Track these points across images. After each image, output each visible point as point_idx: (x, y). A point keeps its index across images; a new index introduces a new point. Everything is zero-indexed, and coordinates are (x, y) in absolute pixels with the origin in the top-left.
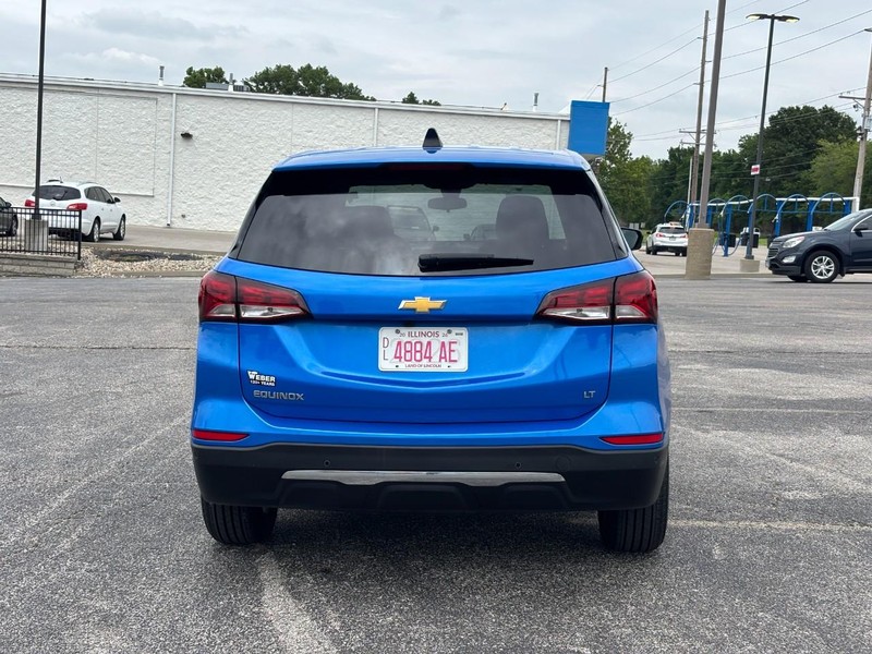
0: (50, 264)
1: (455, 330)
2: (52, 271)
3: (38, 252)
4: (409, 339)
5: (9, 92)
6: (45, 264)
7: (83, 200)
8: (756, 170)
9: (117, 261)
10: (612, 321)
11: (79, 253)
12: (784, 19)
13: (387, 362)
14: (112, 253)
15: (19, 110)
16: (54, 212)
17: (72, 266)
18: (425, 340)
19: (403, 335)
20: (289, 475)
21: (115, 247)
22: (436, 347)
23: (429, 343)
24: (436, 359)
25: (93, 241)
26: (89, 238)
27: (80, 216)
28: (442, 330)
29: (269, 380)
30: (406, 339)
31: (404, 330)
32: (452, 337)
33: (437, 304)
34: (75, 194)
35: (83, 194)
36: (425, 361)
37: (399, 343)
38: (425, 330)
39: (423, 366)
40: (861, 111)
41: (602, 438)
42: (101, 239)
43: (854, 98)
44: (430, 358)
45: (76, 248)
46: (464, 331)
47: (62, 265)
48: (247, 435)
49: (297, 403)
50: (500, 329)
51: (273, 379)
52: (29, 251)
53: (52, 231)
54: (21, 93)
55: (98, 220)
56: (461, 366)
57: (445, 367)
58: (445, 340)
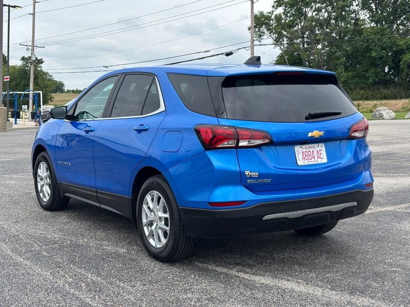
1: (321, 145)
4: (306, 150)
8: (8, 78)
12: (14, 7)
13: (301, 162)
18: (311, 150)
19: (303, 148)
20: (266, 218)
22: (315, 152)
23: (313, 151)
24: (316, 158)
28: (316, 145)
29: (255, 174)
30: (304, 150)
31: (304, 146)
32: (319, 148)
33: (322, 133)
36: (313, 159)
37: (303, 152)
38: (310, 145)
39: (313, 162)
40: (30, 51)
43: (26, 45)
44: (314, 158)
48: (246, 201)
49: (268, 184)
51: (257, 174)
56: (325, 160)
57: (320, 161)
58: (318, 149)
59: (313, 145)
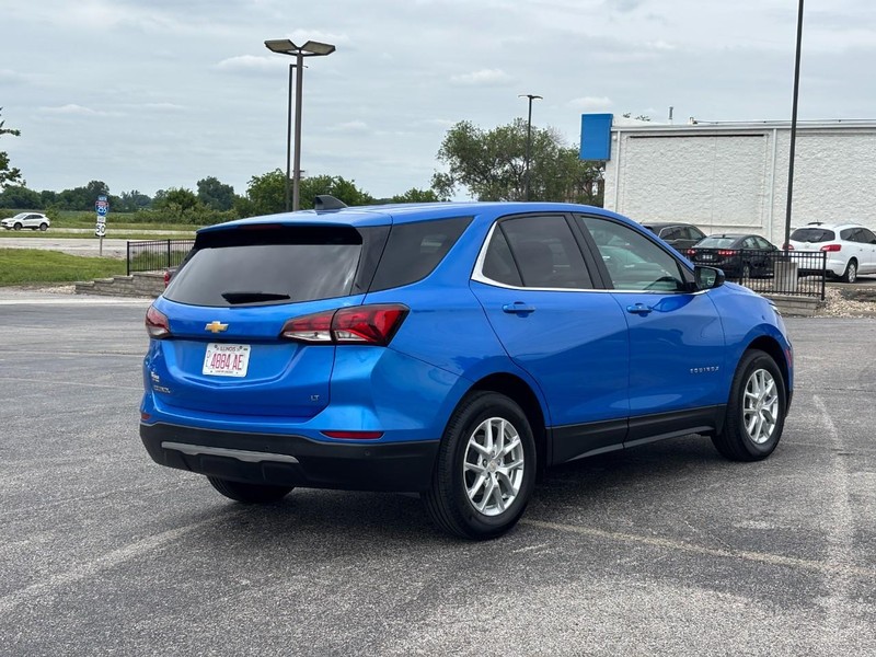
0: (793, 304)
1: (245, 346)
2: (795, 311)
3: (785, 292)
5: (810, 139)
6: (787, 304)
7: (838, 241)
9: (862, 301)
10: (334, 342)
11: (823, 294)
13: (208, 369)
14: (860, 293)
15: (819, 155)
16: (808, 254)
17: (813, 306)
18: (227, 353)
19: (218, 349)
21: (864, 287)
22: (232, 358)
23: (229, 355)
24: (231, 367)
25: (848, 282)
26: (844, 279)
27: (825, 258)
28: (238, 346)
30: (219, 352)
31: (219, 346)
32: (242, 351)
33: (223, 326)
34: (829, 235)
35: (838, 235)
36: (225, 368)
37: (215, 355)
38: (229, 345)
39: (224, 373)
41: (323, 432)
42: (858, 280)
44: (228, 366)
45: (821, 288)
46: (248, 347)
47: (804, 305)
50: (263, 347)
52: (777, 292)
53: (803, 273)
54: (822, 139)
55: (854, 261)
56: (243, 373)
57: (235, 373)
58: (238, 353)
59: (233, 345)
